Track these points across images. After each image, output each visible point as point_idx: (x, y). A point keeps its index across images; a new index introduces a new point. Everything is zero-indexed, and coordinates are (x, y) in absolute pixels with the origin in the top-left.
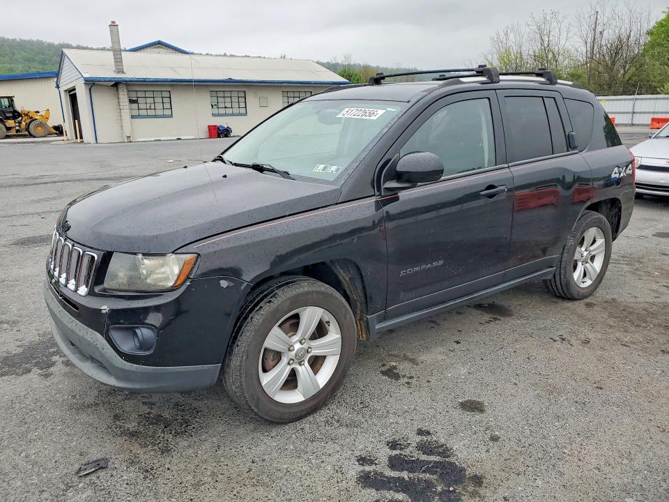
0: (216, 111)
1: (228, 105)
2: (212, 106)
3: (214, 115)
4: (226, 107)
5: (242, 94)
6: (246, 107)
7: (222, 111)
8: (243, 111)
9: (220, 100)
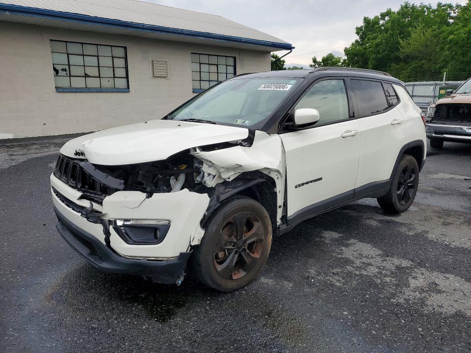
0: (64, 82)
1: (93, 72)
2: (56, 71)
3: (59, 89)
4: (86, 76)
5: (120, 52)
6: (127, 77)
7: (78, 83)
8: (121, 83)
9: (74, 60)
